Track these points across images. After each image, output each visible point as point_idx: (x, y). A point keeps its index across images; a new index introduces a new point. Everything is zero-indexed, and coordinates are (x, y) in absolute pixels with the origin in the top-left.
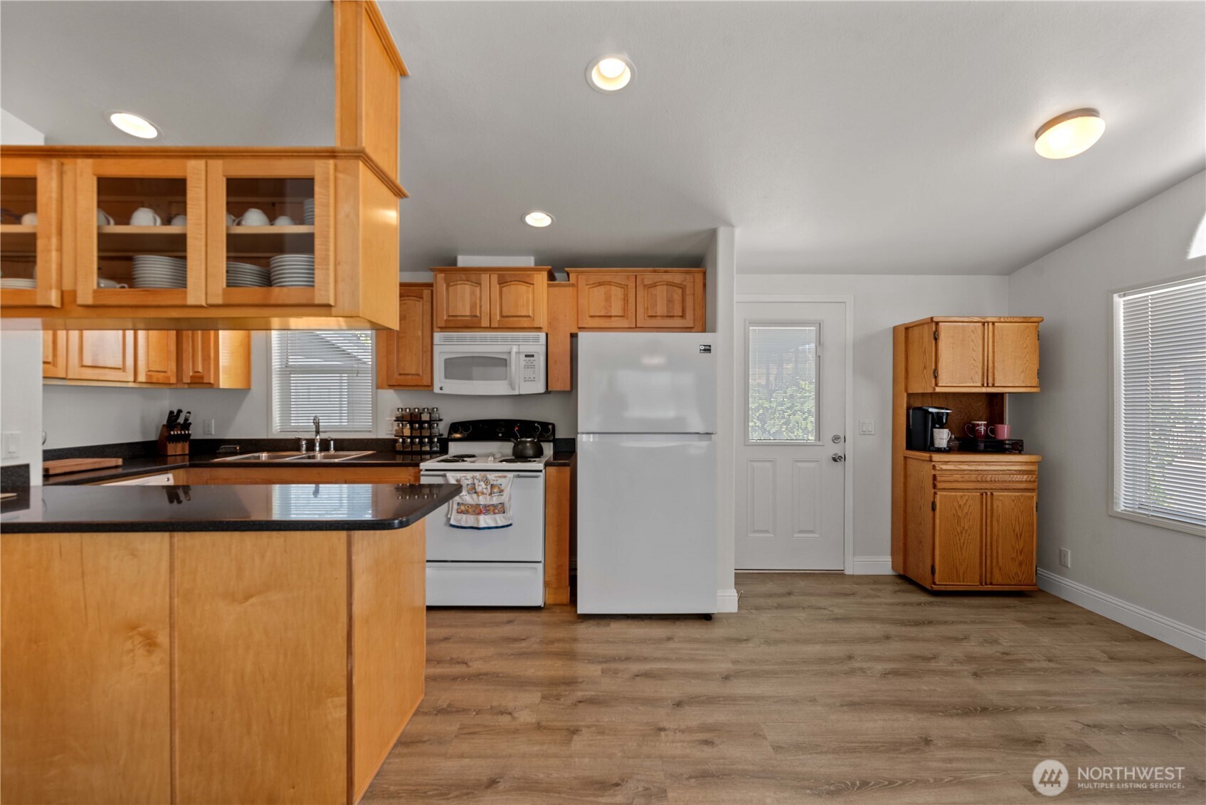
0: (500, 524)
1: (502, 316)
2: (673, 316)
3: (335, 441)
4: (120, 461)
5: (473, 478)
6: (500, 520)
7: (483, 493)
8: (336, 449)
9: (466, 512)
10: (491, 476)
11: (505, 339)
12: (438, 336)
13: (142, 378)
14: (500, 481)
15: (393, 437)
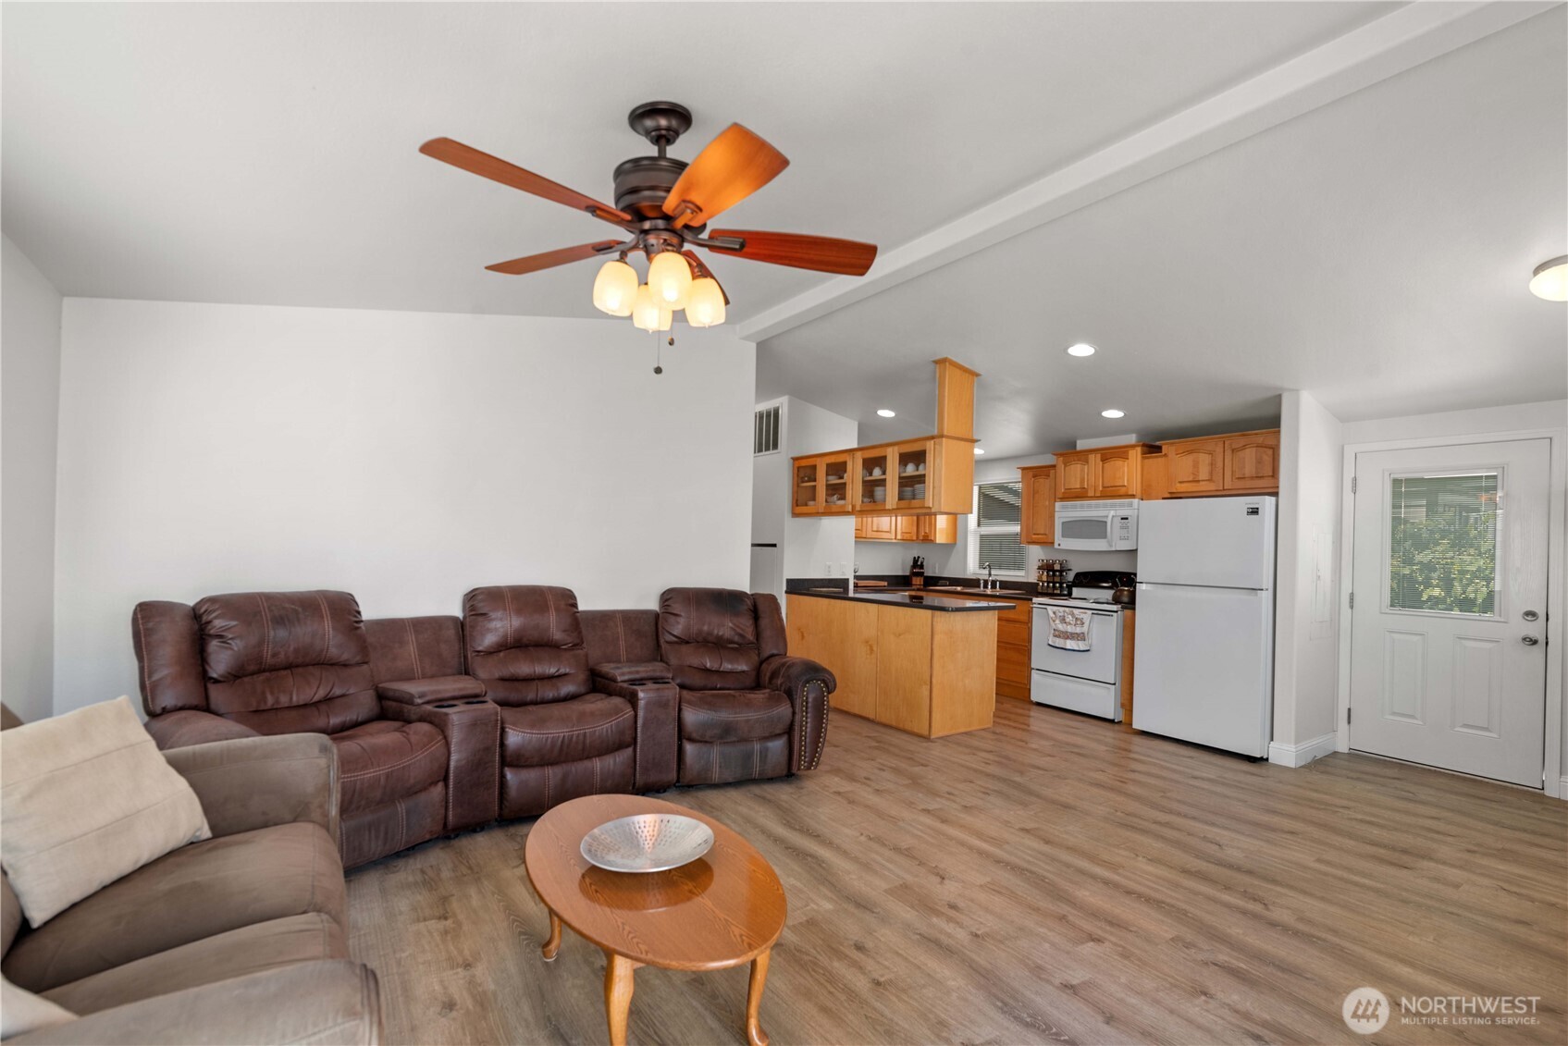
0: (1082, 649)
1: (1104, 487)
2: (1263, 477)
3: (1001, 582)
4: (886, 584)
5: (1064, 611)
6: (1082, 645)
7: (1070, 624)
8: (1000, 588)
9: (1059, 636)
10: (1076, 611)
11: (1105, 506)
12: (1058, 505)
13: (899, 537)
14: (1082, 616)
15: (1036, 581)
